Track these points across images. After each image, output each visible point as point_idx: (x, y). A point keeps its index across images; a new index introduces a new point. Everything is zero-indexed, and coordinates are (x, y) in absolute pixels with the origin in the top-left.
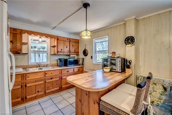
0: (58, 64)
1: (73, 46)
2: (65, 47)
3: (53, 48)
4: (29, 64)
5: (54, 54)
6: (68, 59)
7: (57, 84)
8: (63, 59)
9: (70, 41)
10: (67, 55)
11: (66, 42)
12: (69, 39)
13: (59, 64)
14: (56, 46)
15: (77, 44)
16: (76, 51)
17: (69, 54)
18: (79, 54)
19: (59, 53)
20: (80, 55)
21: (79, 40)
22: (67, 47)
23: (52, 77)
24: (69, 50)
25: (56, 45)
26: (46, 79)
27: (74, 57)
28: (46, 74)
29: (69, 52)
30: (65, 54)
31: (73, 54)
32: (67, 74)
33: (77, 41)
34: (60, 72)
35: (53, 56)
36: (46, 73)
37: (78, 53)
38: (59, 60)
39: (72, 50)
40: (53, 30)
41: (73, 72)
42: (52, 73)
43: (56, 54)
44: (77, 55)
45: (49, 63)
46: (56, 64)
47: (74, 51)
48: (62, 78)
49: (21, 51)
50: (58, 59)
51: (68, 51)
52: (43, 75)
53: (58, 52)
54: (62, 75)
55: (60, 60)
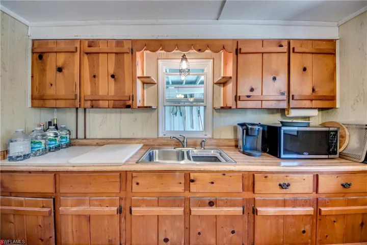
0: (237, 141)
1: (305, 69)
2: (268, 79)
3: (222, 88)
4: (161, 135)
5: (222, 108)
6: (283, 128)
7: (233, 232)
8: (256, 128)
9: (290, 51)
10: (272, 111)
11: (274, 56)
12: (285, 44)
13: (240, 143)
14: (231, 78)
15: (327, 59)
16: (322, 91)
17: (284, 105)
18: (338, 106)
19: (241, 104)
20: (338, 110)
21: (338, 43)
22: (274, 79)
23: (212, 199)
24: (285, 89)
25: (230, 73)
26: (192, 200)
27: (308, 118)
28: (193, 181)
29: (285, 97)
30: (266, 105)
31: (307, 103)
32: (280, 198)
33: (325, 47)
34: (246, 183)
35: (222, 114)
36: (192, 178)
37: (333, 98)
38: (240, 129)
39: (302, 87)
40: (219, 21)
41: (311, 191)
42: (212, 183)
43: (230, 108)
44: (321, 109)
45: (209, 136)
46: (229, 140)
47: (308, 91)
48: (255, 212)
49: (133, 100)
50: (238, 124)
51: (283, 94)
52: (183, 185)
53: (237, 98)
54: (258, 198)
55: (247, 129)
